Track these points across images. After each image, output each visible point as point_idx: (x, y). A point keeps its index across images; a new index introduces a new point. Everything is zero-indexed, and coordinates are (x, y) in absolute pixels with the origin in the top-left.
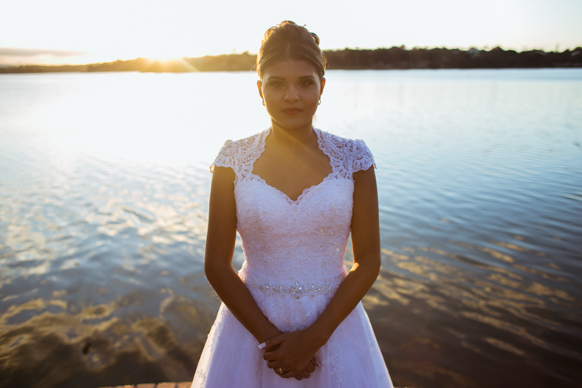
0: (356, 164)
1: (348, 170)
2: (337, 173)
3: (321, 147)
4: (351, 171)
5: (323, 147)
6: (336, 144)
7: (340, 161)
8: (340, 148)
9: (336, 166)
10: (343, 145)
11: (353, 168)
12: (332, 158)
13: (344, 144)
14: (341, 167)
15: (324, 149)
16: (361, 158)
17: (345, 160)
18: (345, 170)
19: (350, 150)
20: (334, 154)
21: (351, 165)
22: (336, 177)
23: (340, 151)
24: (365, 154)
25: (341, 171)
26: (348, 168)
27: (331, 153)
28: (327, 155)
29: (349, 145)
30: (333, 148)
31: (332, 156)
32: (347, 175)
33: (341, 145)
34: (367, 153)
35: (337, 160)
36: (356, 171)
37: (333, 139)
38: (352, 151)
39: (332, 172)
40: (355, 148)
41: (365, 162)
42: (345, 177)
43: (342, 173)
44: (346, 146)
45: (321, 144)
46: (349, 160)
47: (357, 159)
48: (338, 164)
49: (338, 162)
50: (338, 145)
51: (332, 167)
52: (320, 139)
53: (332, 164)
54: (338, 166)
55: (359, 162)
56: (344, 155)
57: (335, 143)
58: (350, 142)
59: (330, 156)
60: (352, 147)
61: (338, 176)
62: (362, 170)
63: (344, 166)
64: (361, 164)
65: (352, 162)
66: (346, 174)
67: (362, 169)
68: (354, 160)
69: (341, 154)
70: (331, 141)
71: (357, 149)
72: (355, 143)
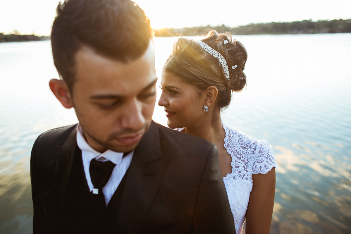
0: (256, 167)
1: (247, 171)
2: (236, 174)
3: (226, 145)
4: (250, 173)
5: (228, 146)
6: (241, 144)
7: (241, 162)
8: (244, 148)
9: (236, 167)
10: (247, 146)
11: (253, 169)
12: (234, 158)
13: (249, 145)
14: (242, 168)
15: (228, 149)
16: (262, 162)
17: (247, 161)
18: (244, 172)
19: (253, 152)
20: (237, 155)
21: (251, 167)
22: (234, 178)
23: (243, 152)
24: (267, 158)
25: (240, 172)
26: (248, 170)
27: (234, 153)
28: (231, 155)
29: (253, 146)
30: (238, 148)
31: (235, 156)
32: (246, 176)
33: (246, 146)
34: (269, 157)
35: (239, 161)
36: (255, 173)
37: (240, 139)
38: (254, 153)
39: (231, 172)
40: (257, 151)
41: (265, 166)
42: (243, 178)
43: (240, 174)
44: (250, 147)
45: (227, 142)
46: (250, 161)
47: (258, 162)
48: (239, 165)
49: (240, 162)
50: (243, 145)
51: (232, 167)
52: (227, 137)
53: (233, 164)
54: (238, 167)
55: (259, 165)
56: (246, 156)
57: (241, 142)
58: (254, 144)
59: (233, 156)
60: (255, 149)
61: (237, 177)
62: (260, 174)
63: (244, 167)
64: (260, 168)
65: (252, 164)
66: (244, 175)
67: (261, 172)
68: (254, 163)
69: (244, 155)
70: (237, 141)
71: (260, 152)
72: (258, 145)
